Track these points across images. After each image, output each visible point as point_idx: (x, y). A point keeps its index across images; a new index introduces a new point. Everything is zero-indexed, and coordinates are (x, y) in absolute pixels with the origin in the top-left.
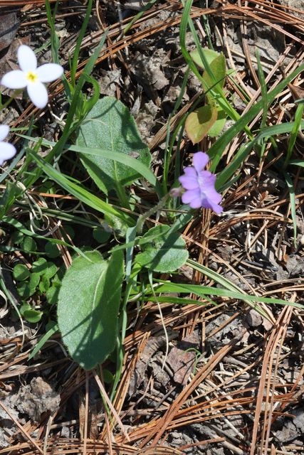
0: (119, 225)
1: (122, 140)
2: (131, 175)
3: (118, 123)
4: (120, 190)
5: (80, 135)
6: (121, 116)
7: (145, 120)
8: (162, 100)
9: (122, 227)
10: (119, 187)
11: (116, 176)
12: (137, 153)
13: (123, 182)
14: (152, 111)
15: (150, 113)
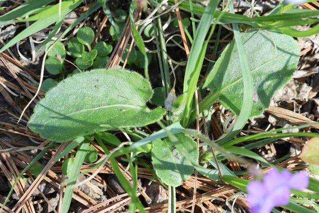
0: (178, 112)
1: (263, 77)
2: (234, 103)
3: (278, 67)
4: (212, 98)
5: (250, 34)
6: (286, 67)
7: (289, 91)
8: (314, 98)
9: (176, 116)
10: (215, 95)
11: (226, 88)
12: (257, 99)
13: (222, 97)
14: (301, 93)
15: (298, 92)
